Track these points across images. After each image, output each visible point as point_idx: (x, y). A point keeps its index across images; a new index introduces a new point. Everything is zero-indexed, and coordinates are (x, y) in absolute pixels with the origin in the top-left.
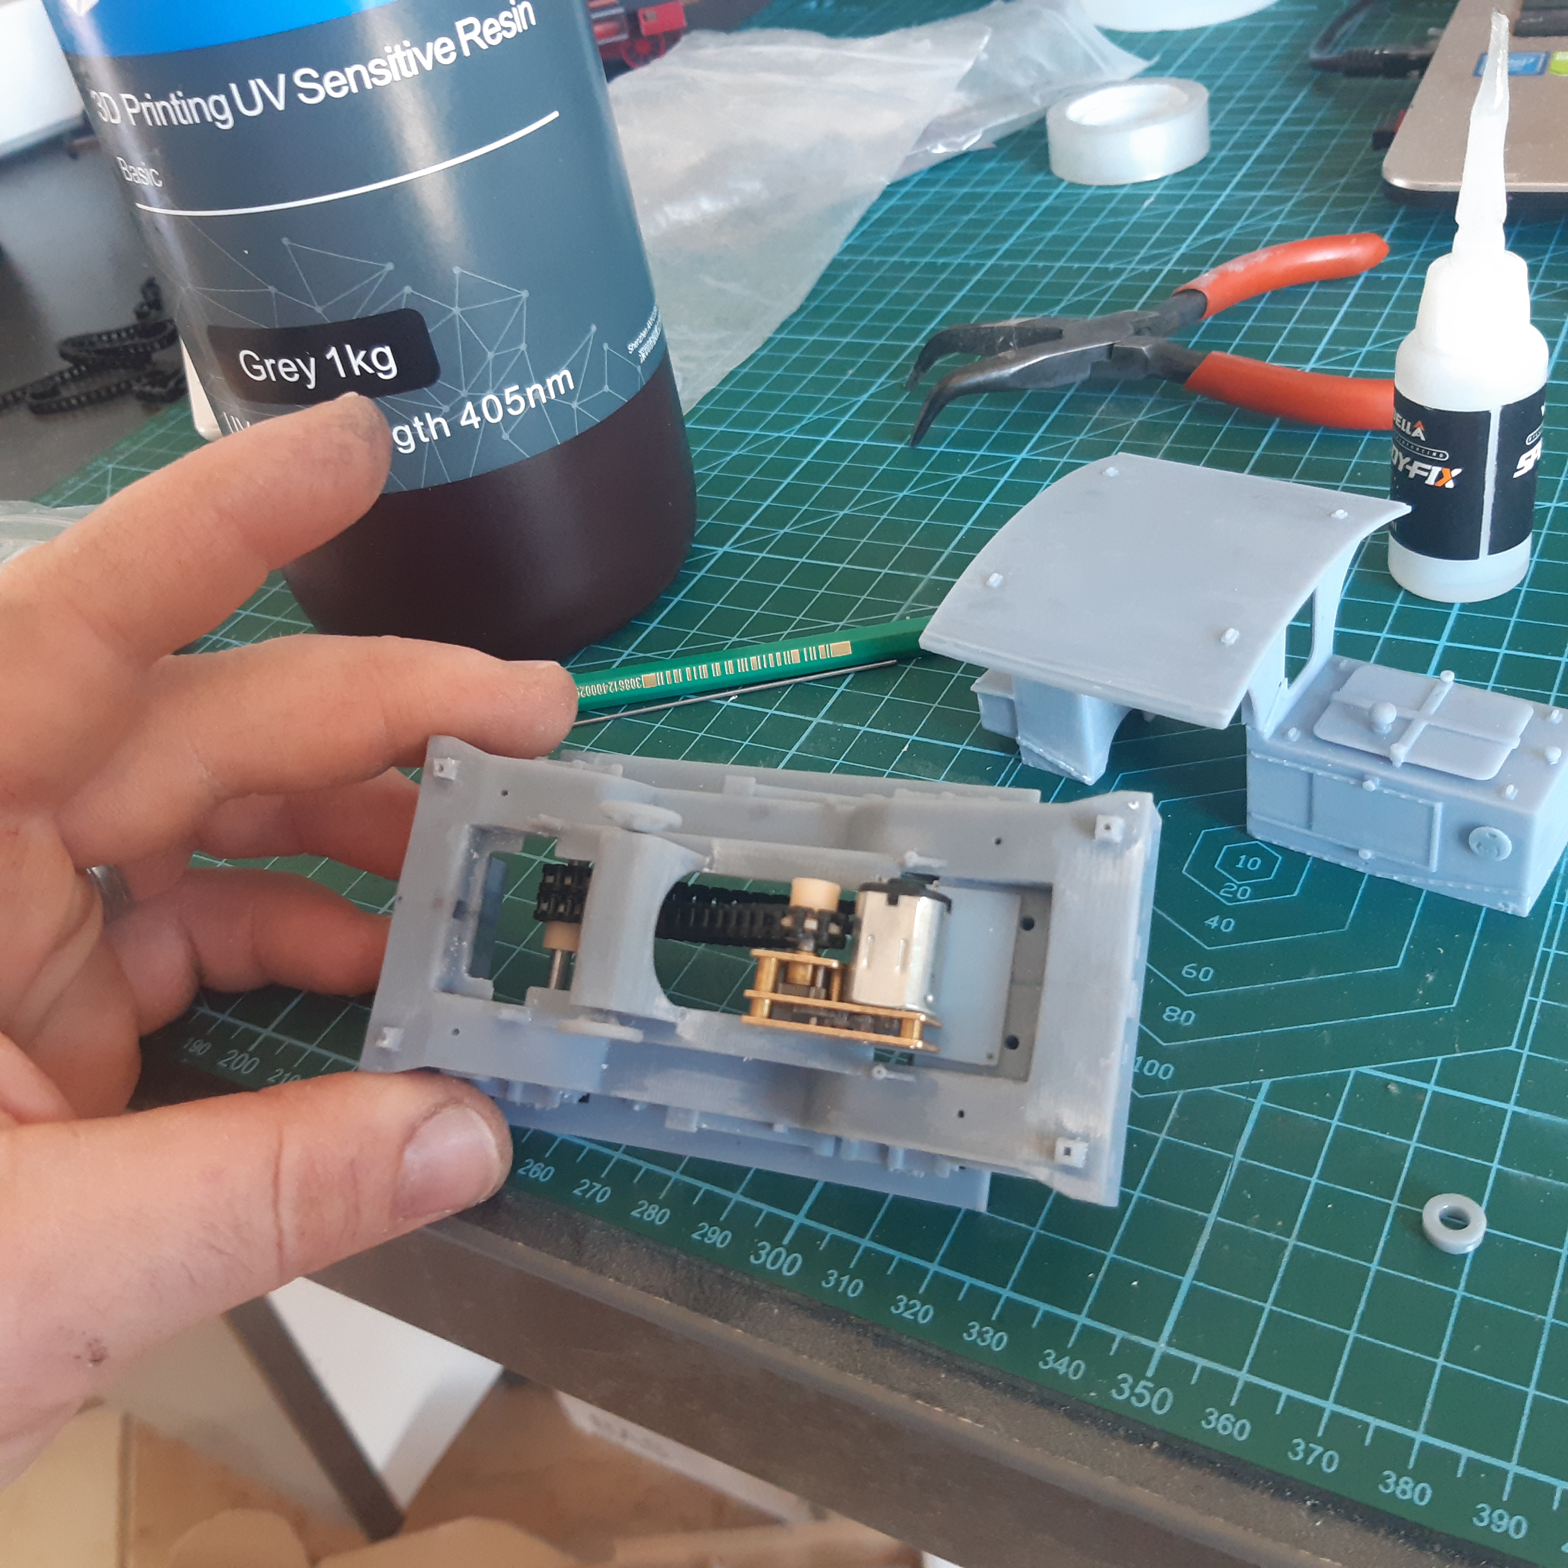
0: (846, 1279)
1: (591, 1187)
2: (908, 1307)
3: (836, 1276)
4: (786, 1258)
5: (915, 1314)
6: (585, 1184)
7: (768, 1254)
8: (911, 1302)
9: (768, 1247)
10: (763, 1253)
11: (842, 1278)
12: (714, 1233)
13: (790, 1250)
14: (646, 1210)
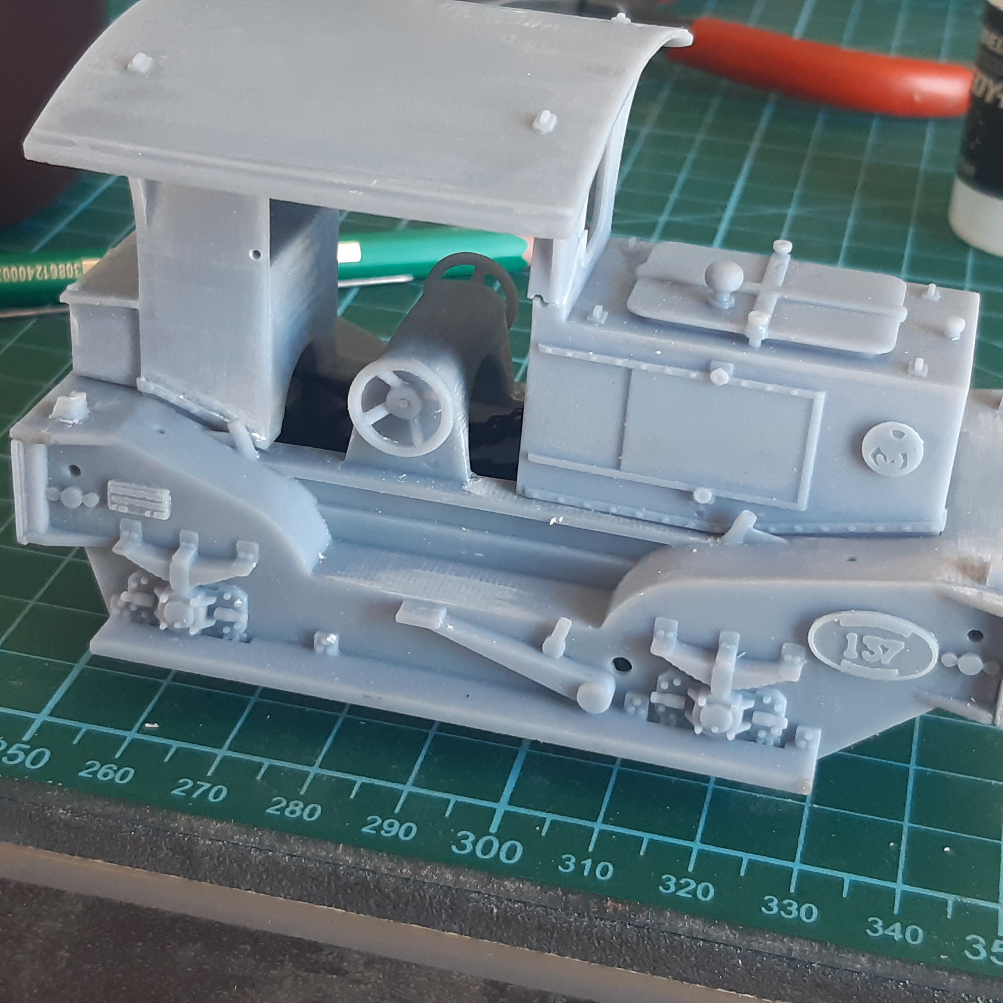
0: (588, 863)
1: (195, 788)
2: (679, 887)
3: (573, 860)
4: (500, 848)
5: (694, 893)
6: (186, 784)
7: (475, 844)
8: (683, 881)
9: (472, 837)
10: (468, 843)
11: (582, 862)
12: (391, 825)
13: (502, 837)
14: (287, 806)
